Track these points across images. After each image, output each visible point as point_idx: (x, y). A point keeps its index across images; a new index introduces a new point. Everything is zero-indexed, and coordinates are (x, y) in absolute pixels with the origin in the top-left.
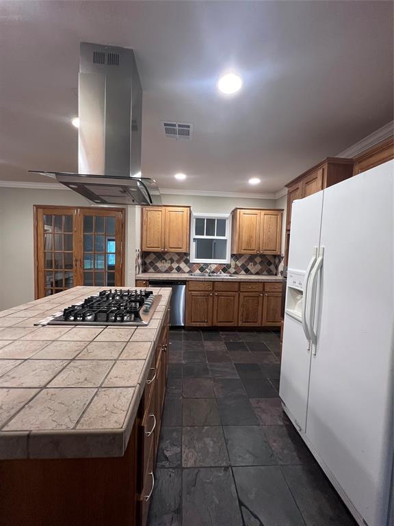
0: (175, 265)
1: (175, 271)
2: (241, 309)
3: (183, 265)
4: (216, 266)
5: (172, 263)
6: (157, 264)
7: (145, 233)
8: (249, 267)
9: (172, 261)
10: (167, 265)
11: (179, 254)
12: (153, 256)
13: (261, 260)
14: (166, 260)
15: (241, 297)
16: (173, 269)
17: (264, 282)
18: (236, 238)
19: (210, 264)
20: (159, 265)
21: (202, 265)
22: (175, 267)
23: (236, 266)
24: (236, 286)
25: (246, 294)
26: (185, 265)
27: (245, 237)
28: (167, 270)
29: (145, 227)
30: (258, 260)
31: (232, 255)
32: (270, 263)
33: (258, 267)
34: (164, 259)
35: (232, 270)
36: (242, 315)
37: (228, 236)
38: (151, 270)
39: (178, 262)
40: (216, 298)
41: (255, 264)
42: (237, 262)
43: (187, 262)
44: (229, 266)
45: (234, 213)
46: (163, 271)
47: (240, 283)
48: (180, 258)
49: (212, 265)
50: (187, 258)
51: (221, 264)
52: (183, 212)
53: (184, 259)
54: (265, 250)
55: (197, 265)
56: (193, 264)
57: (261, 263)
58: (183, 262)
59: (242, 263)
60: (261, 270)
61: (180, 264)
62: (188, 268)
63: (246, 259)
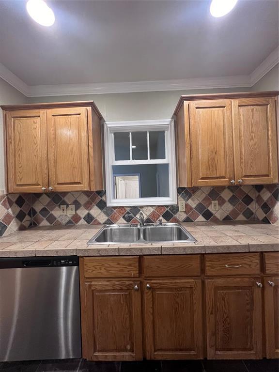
0: (83, 213)
1: (82, 222)
2: (210, 319)
3: (95, 212)
4: (152, 210)
5: (76, 209)
6: (53, 212)
7: (11, 160)
8: (211, 209)
9: (77, 205)
10: (70, 213)
11: (87, 193)
12: (46, 200)
13: (231, 194)
14: (68, 205)
15: (209, 291)
16: (80, 218)
17: (262, 253)
18: (186, 160)
19: (142, 207)
20: (57, 213)
21: (128, 210)
22: (83, 216)
23: (188, 208)
24: (195, 264)
25: (220, 282)
26: (99, 211)
27: (202, 154)
28: (70, 222)
29: (11, 150)
30: (226, 195)
31: (180, 190)
32: (248, 200)
33: (228, 208)
34: (64, 203)
35: (181, 216)
36: (214, 334)
37: (169, 158)
38: (45, 223)
39: (88, 206)
40: (148, 295)
41: (222, 202)
42: (190, 202)
43: (102, 205)
44: (174, 209)
45: (178, 115)
46: (64, 222)
47: (204, 257)
48: (91, 200)
49: (144, 209)
50: (101, 200)
51: (162, 206)
52: (80, 114)
53: (98, 201)
54: (245, 176)
55: (120, 209)
56: (112, 209)
57: (232, 200)
58: (96, 207)
59: (197, 202)
60: (235, 213)
61: (90, 210)
62: (105, 215)
63: (204, 196)
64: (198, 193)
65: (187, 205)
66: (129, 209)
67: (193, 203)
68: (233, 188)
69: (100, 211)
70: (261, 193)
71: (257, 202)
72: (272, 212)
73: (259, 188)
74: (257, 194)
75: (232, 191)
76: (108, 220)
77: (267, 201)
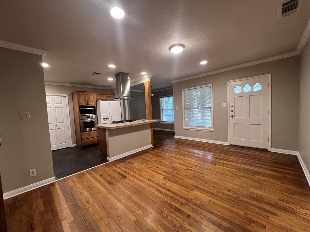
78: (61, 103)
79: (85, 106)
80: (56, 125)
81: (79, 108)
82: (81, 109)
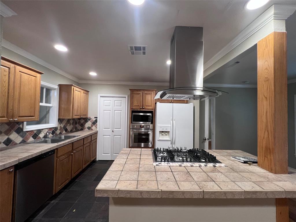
0: (3, 138)
1: (2, 145)
3: (14, 136)
4: (47, 130)
8: (67, 127)
17: (92, 135)
19: (42, 129)
22: (3, 141)
23: (61, 128)
30: (72, 122)
31: (59, 120)
32: (76, 123)
33: (72, 126)
35: (58, 132)
39: (8, 132)
41: (70, 124)
43: (20, 131)
44: (56, 129)
47: (84, 139)
48: (10, 129)
49: (44, 130)
50: (19, 127)
51: (51, 128)
52: (36, 77)
53: (16, 128)
54: (83, 115)
55: (31, 132)
56: (26, 133)
57: (73, 124)
58: (14, 133)
59: (64, 125)
60: (73, 128)
61: (10, 135)
62: (21, 137)
63: (66, 122)
64: (64, 121)
65: (60, 126)
66: (36, 131)
67: (62, 126)
68: (73, 119)
69: (17, 135)
70: (80, 121)
71: (78, 124)
72: (84, 126)
73: (79, 119)
74: (79, 121)
75: (73, 120)
76: (23, 140)
77: (83, 123)
78: (121, 106)
79: (139, 110)
80: (113, 131)
81: (131, 112)
82: (134, 114)
